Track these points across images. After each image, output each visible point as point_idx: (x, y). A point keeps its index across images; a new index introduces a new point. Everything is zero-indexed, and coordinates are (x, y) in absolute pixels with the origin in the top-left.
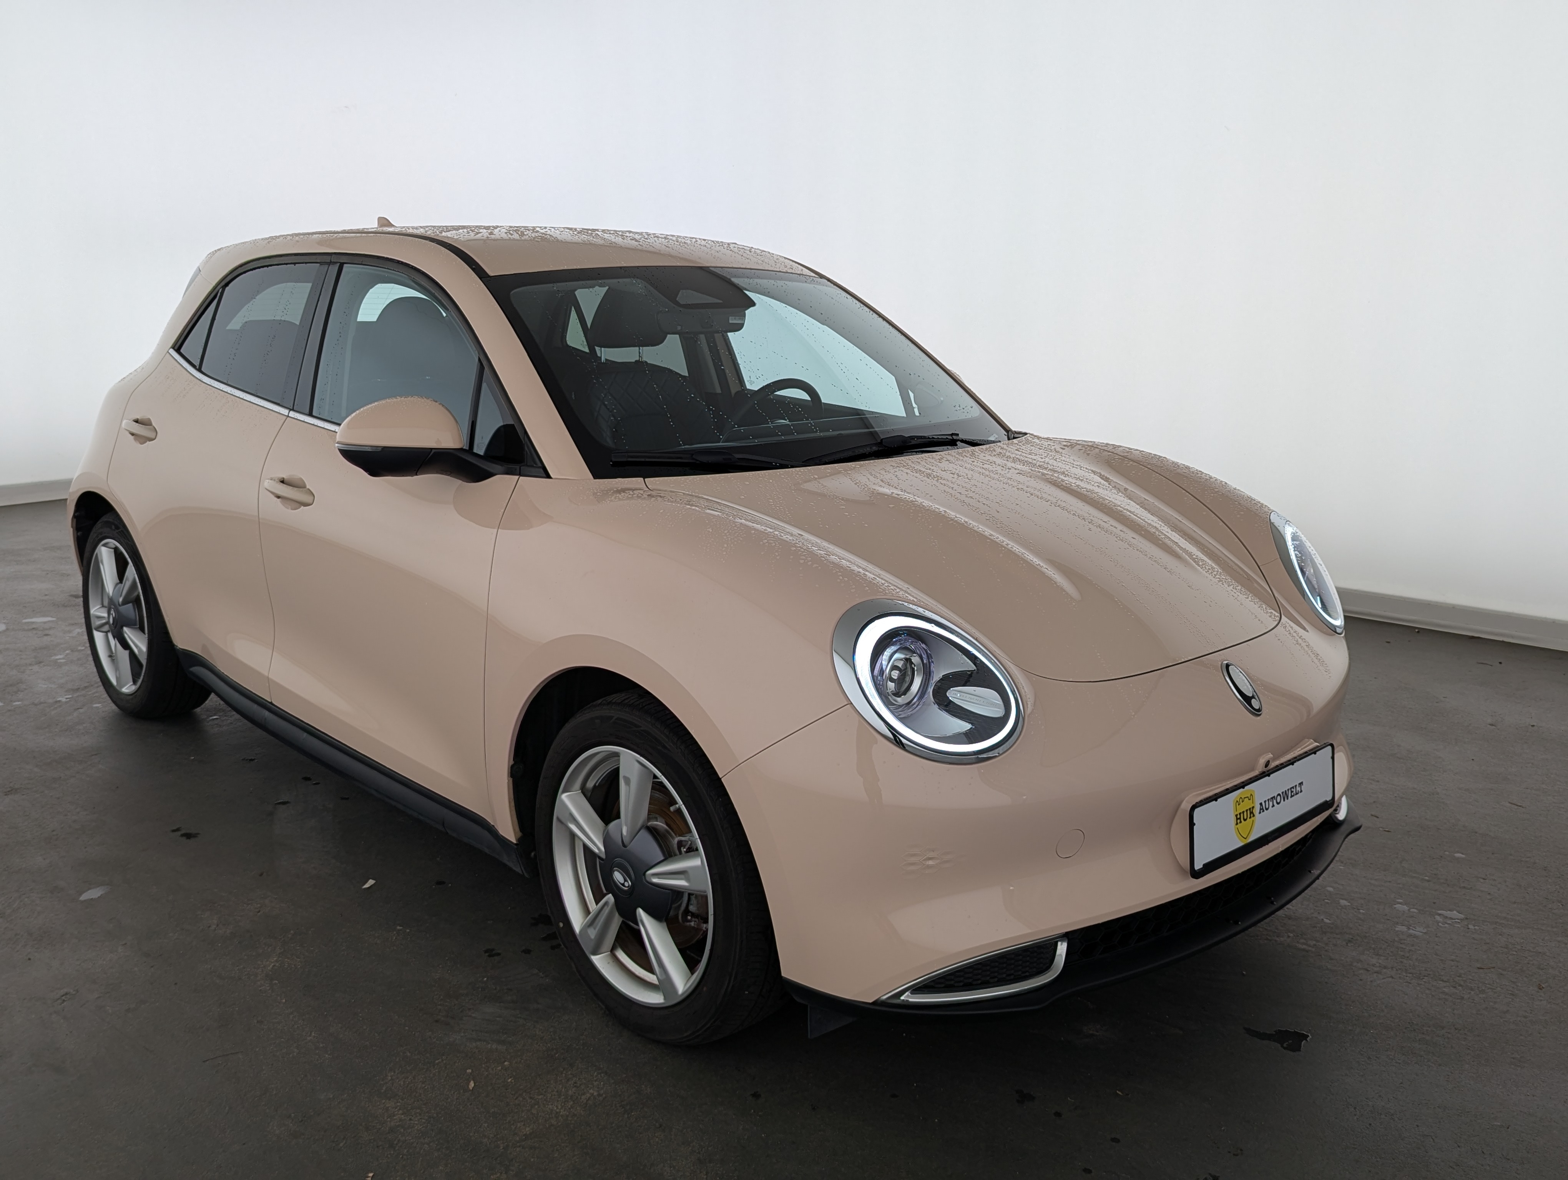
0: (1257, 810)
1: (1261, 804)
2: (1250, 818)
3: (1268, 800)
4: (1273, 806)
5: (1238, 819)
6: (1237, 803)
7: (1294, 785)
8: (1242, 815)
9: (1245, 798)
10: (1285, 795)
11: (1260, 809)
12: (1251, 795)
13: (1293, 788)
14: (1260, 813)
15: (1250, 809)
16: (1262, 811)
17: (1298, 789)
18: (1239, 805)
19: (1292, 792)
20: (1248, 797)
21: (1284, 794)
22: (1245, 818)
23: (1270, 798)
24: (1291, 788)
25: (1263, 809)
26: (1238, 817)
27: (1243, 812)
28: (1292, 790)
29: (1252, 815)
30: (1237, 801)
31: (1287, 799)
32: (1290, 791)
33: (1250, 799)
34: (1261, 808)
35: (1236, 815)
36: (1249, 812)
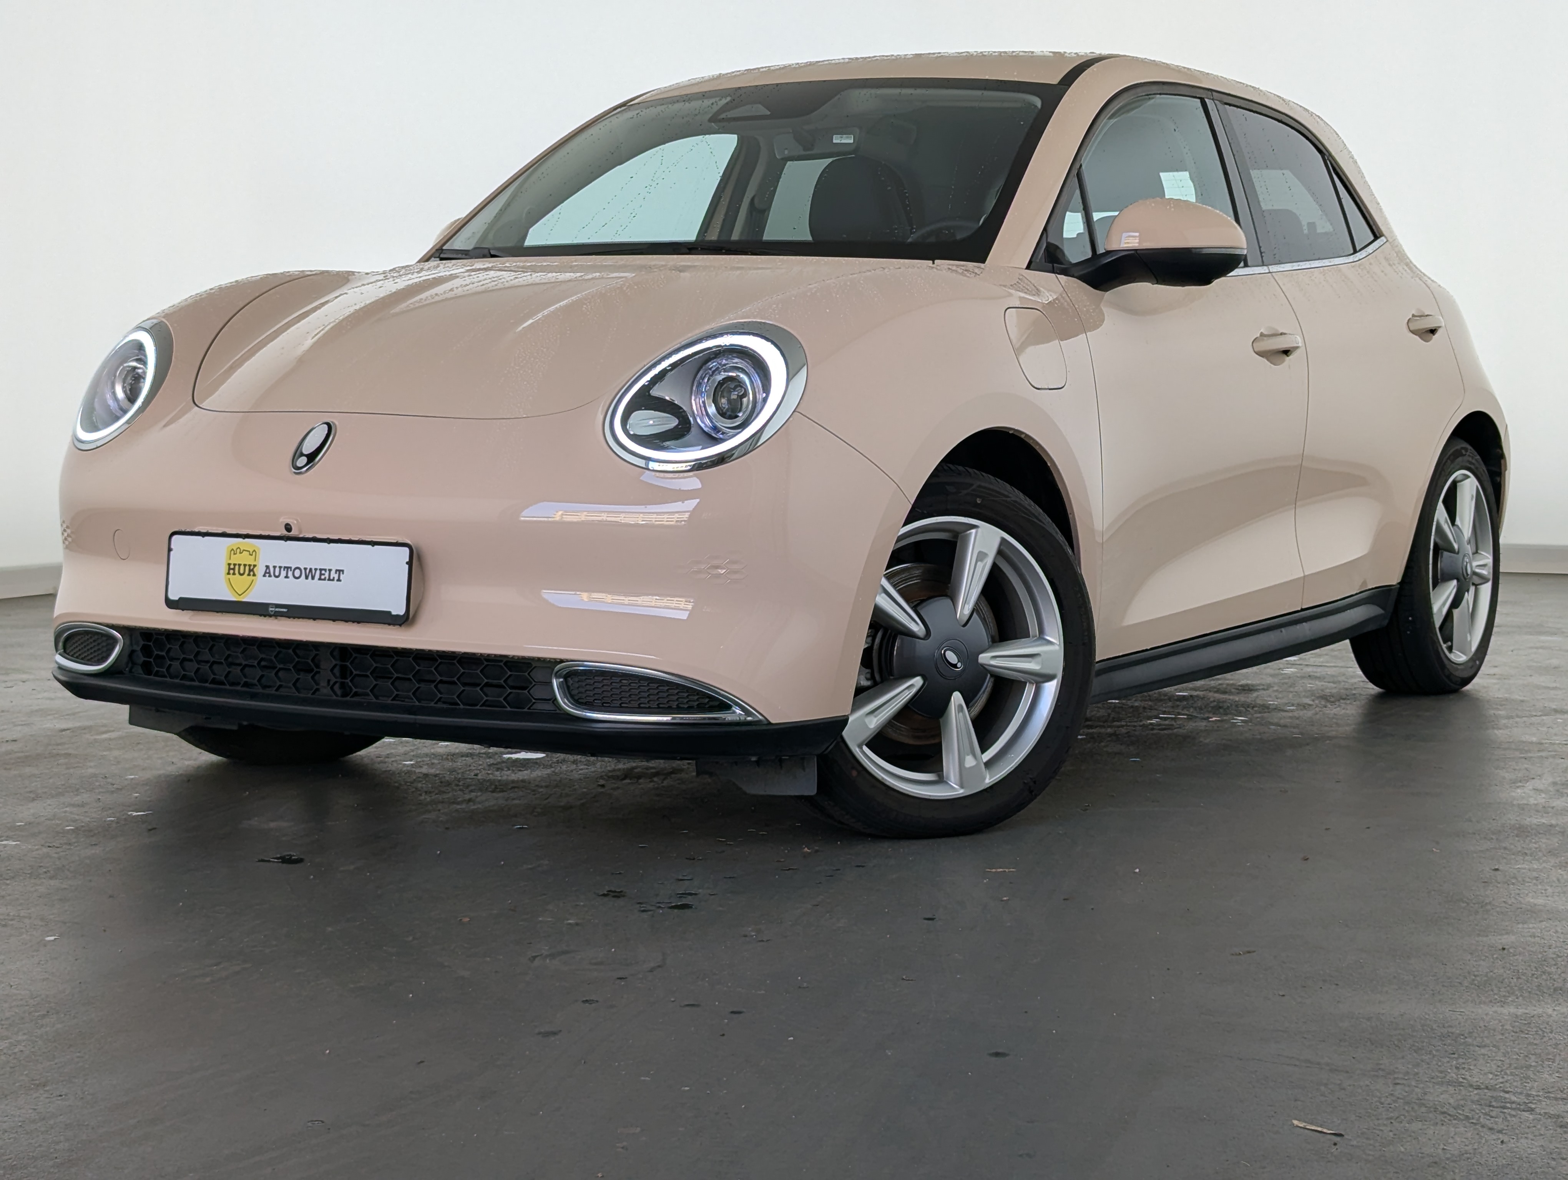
0: (260, 570)
1: (267, 567)
2: (249, 575)
3: (280, 567)
4: (287, 577)
5: (231, 569)
6: (232, 552)
7: (327, 568)
8: (237, 567)
9: (244, 550)
10: (309, 574)
11: (266, 573)
12: (254, 551)
13: (325, 570)
14: (264, 576)
15: (250, 566)
16: (267, 575)
17: (333, 575)
18: (235, 554)
19: (321, 574)
20: (249, 551)
21: (308, 571)
22: (242, 572)
23: (283, 565)
24: (321, 570)
25: (269, 573)
26: (232, 567)
27: (240, 565)
28: (323, 572)
29: (252, 573)
30: (233, 549)
31: (313, 578)
32: (318, 572)
33: (252, 555)
34: (268, 571)
35: (229, 564)
36: (247, 568)
